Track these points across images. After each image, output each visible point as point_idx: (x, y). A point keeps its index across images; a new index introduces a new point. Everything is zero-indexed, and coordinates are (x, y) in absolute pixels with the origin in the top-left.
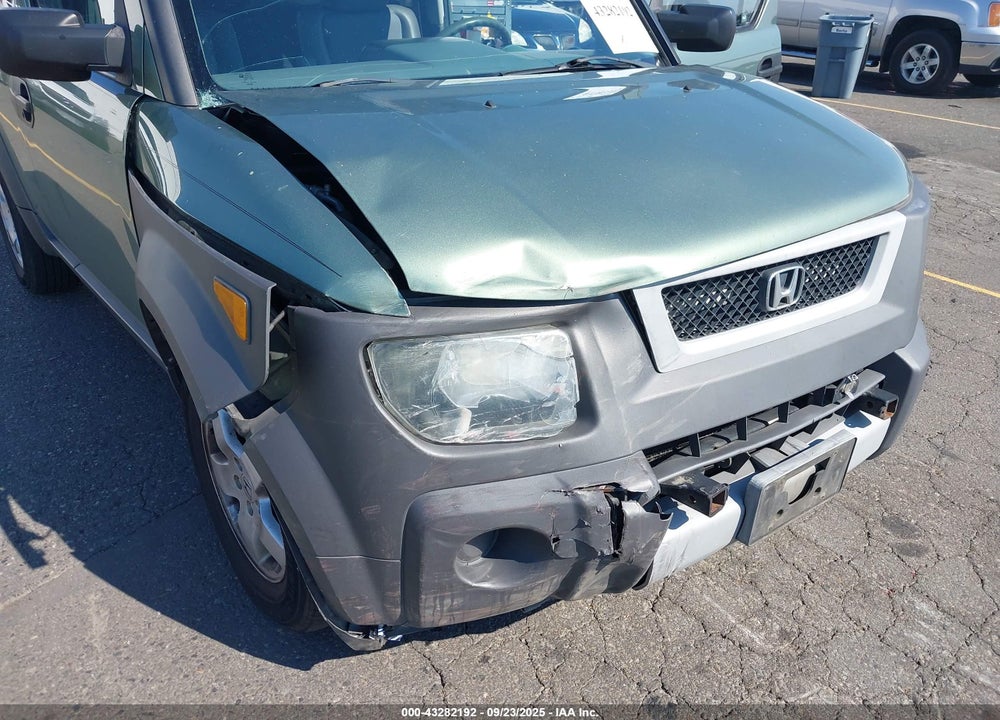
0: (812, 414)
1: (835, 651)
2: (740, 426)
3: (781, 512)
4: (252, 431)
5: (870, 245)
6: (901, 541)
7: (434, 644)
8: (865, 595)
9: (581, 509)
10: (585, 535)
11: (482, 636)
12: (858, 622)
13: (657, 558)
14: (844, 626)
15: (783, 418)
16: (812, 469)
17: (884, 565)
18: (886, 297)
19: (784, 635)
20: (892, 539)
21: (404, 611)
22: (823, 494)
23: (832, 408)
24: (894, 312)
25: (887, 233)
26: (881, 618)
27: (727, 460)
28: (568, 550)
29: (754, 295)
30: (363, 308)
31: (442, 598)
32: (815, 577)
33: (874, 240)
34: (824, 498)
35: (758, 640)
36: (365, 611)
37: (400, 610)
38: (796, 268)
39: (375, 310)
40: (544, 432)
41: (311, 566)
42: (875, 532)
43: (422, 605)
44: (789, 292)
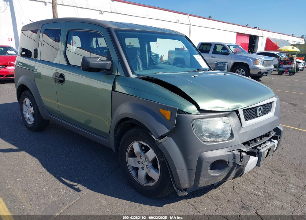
0: (265, 139)
1: (277, 195)
2: (255, 140)
3: (264, 160)
4: (162, 142)
5: (271, 104)
6: (280, 174)
7: (188, 200)
8: (278, 184)
9: (234, 155)
10: (235, 161)
11: (198, 198)
12: (279, 189)
13: (245, 169)
14: (276, 190)
15: (261, 139)
16: (268, 151)
17: (278, 179)
18: (275, 115)
19: (265, 193)
20: (278, 173)
21: (194, 183)
22: (270, 157)
23: (269, 138)
24: (276, 118)
25: (274, 101)
26: (283, 188)
27: (254, 147)
28: (231, 165)
29: (255, 112)
30: (191, 113)
31: (204, 178)
32: (265, 181)
33: (272, 103)
34: (270, 158)
35: (260, 194)
36: (185, 184)
37: (193, 183)
38: (261, 107)
39: (193, 113)
40: (225, 139)
41: (173, 173)
42: (274, 172)
43: (200, 180)
44: (260, 112)
